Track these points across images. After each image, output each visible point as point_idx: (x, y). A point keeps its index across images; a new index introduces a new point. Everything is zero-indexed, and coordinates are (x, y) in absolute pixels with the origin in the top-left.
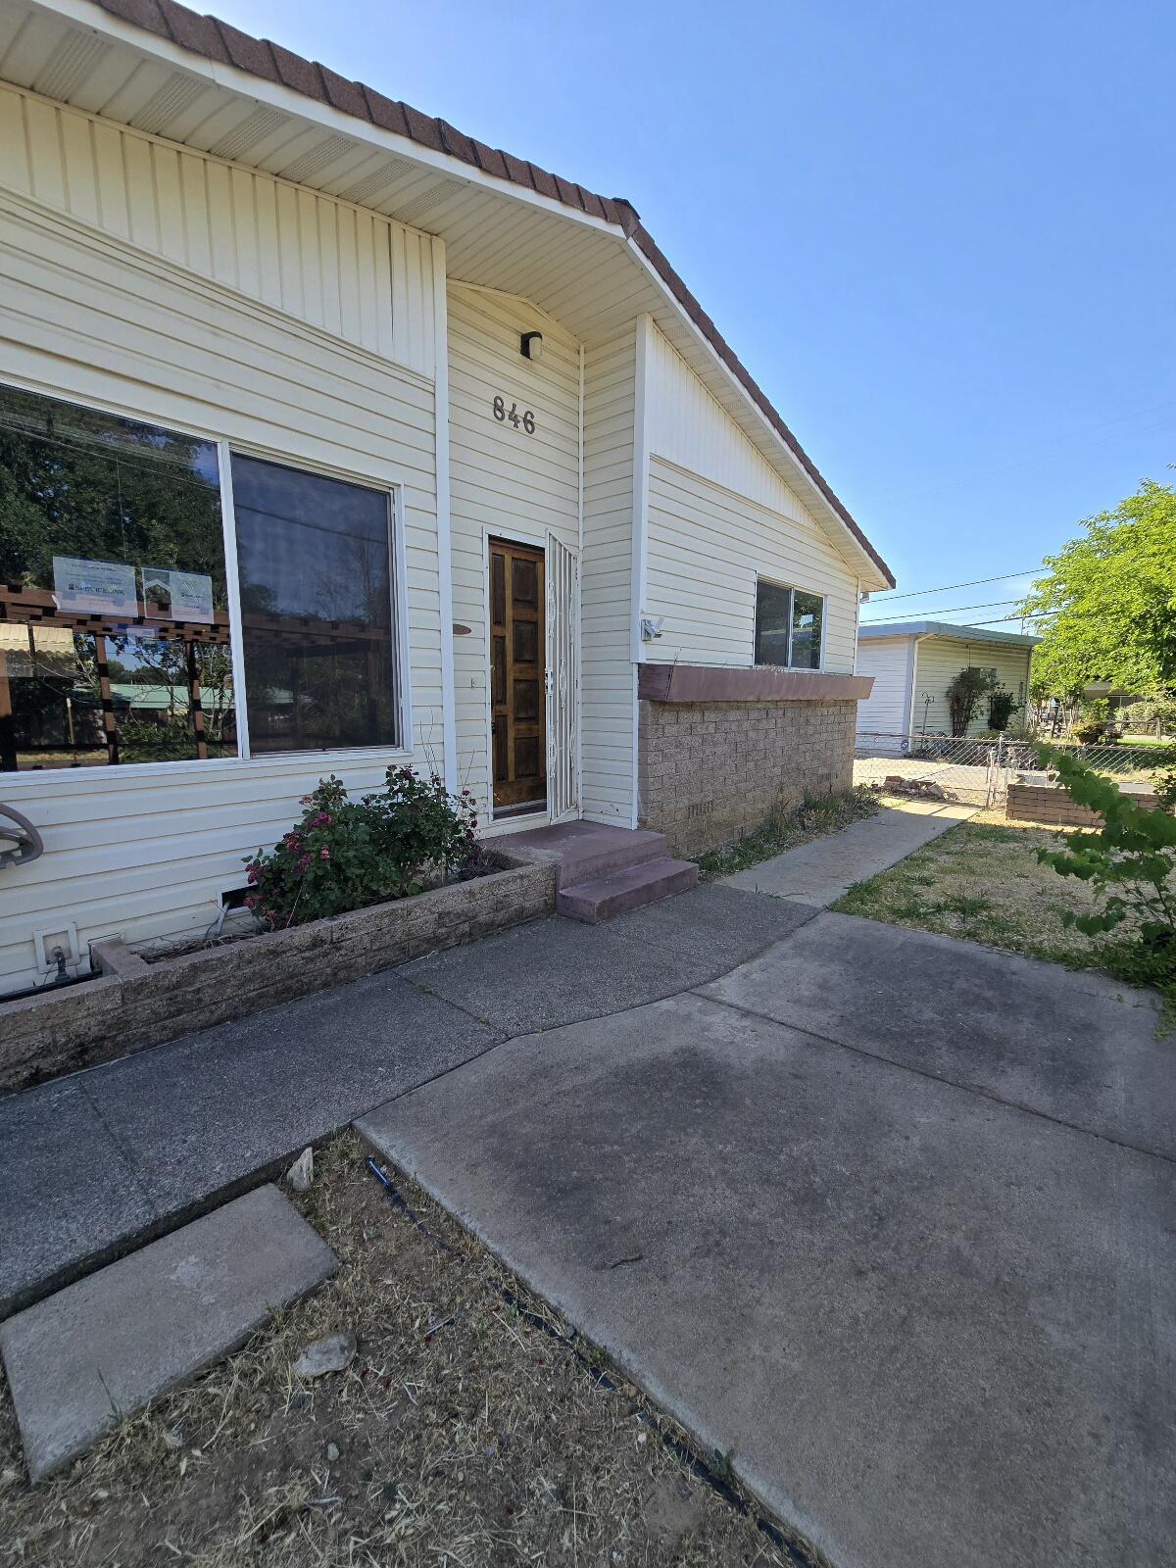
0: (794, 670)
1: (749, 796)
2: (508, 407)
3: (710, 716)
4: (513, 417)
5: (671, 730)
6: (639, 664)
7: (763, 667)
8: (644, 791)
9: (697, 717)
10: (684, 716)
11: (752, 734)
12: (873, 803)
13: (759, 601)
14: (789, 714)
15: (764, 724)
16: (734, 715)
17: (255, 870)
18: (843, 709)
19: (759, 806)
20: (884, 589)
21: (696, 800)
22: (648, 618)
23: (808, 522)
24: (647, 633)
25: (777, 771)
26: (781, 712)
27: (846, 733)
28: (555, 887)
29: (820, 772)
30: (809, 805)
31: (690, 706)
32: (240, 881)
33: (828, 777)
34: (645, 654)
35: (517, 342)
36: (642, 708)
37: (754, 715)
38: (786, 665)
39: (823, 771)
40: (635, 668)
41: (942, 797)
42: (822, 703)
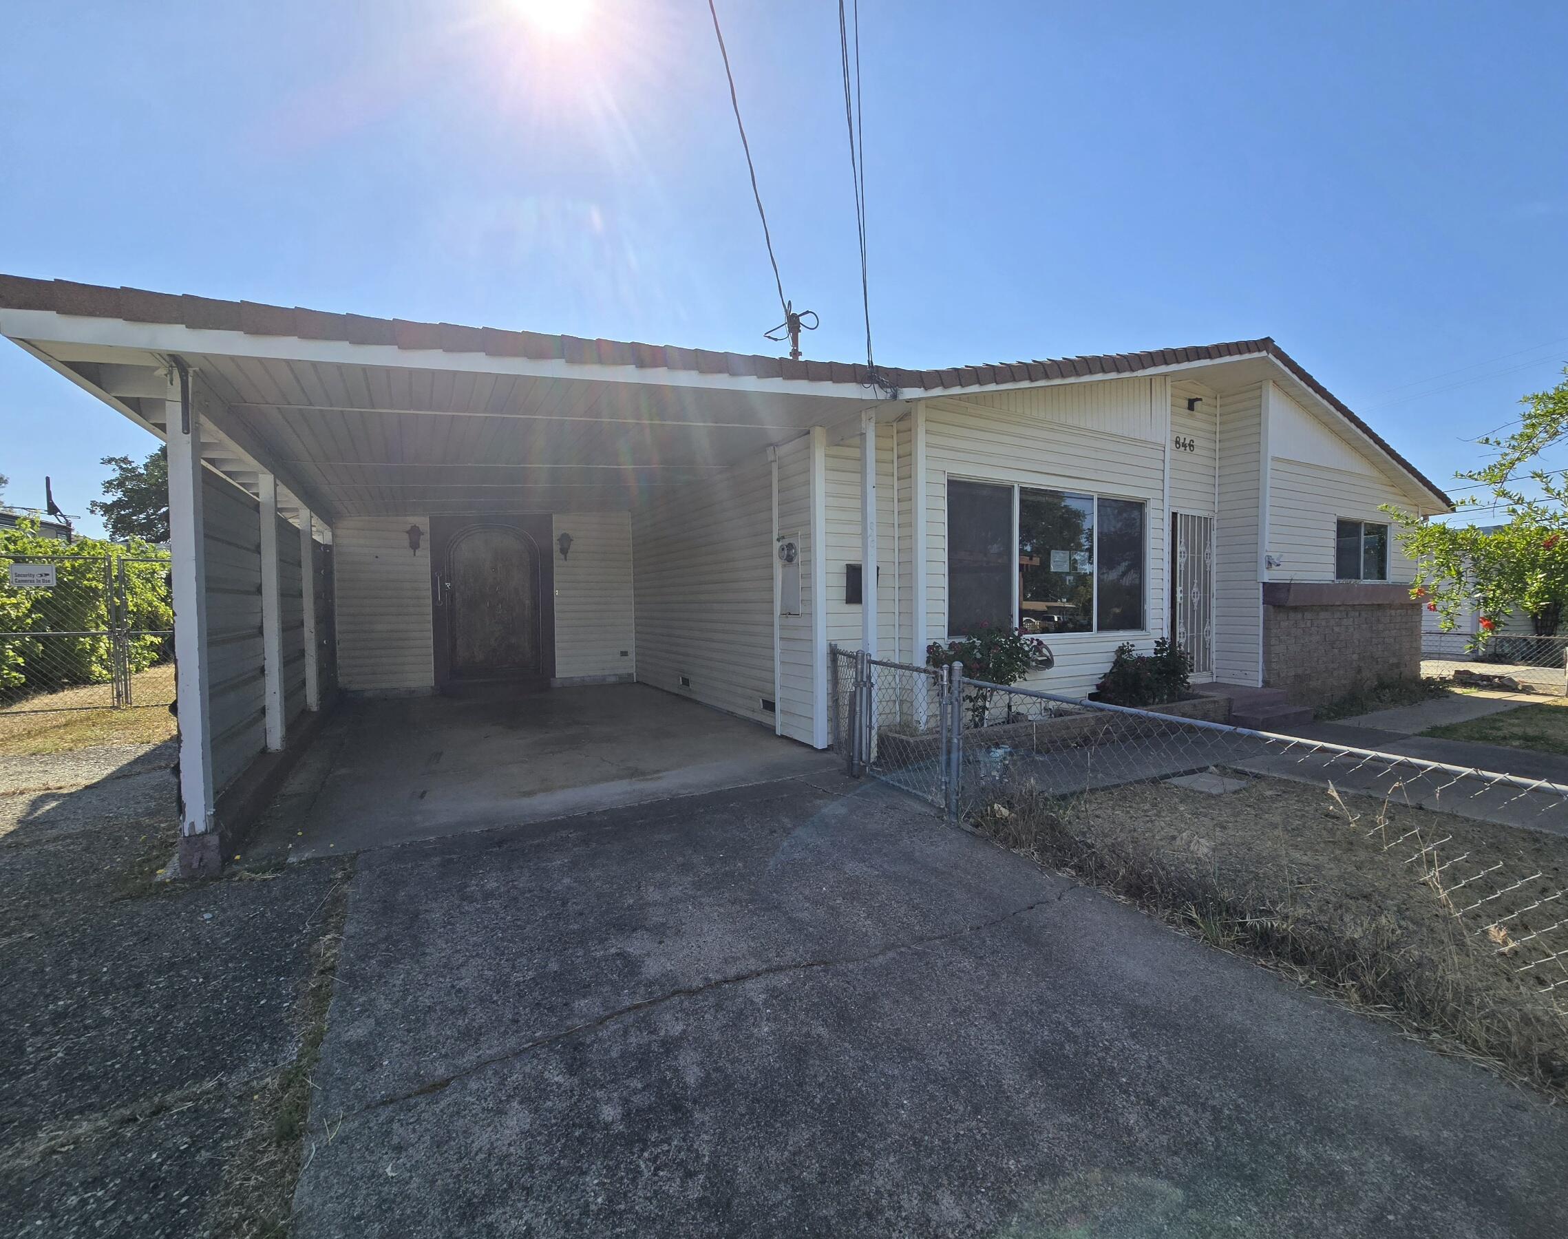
0: (1368, 582)
1: (1335, 673)
2: (1182, 441)
3: (1308, 615)
4: (1184, 445)
5: (1285, 624)
6: (1264, 583)
7: (1341, 581)
8: (1267, 661)
9: (1299, 616)
10: (1292, 615)
11: (1337, 629)
12: (1443, 690)
13: (1338, 536)
14: (1363, 614)
15: (1345, 622)
16: (1323, 615)
17: (1098, 686)
18: (1409, 612)
19: (1343, 682)
20: (1442, 512)
21: (1300, 671)
22: (1270, 554)
23: (1375, 473)
24: (1270, 563)
25: (1355, 657)
26: (1357, 614)
27: (1413, 631)
28: (1229, 710)
29: (1391, 661)
30: (1382, 686)
31: (1295, 609)
32: (1093, 690)
33: (1398, 665)
34: (1268, 576)
35: (1186, 404)
36: (1265, 611)
37: (1337, 615)
38: (1358, 578)
39: (1393, 660)
40: (1261, 585)
41: (1517, 689)
42: (1390, 606)
